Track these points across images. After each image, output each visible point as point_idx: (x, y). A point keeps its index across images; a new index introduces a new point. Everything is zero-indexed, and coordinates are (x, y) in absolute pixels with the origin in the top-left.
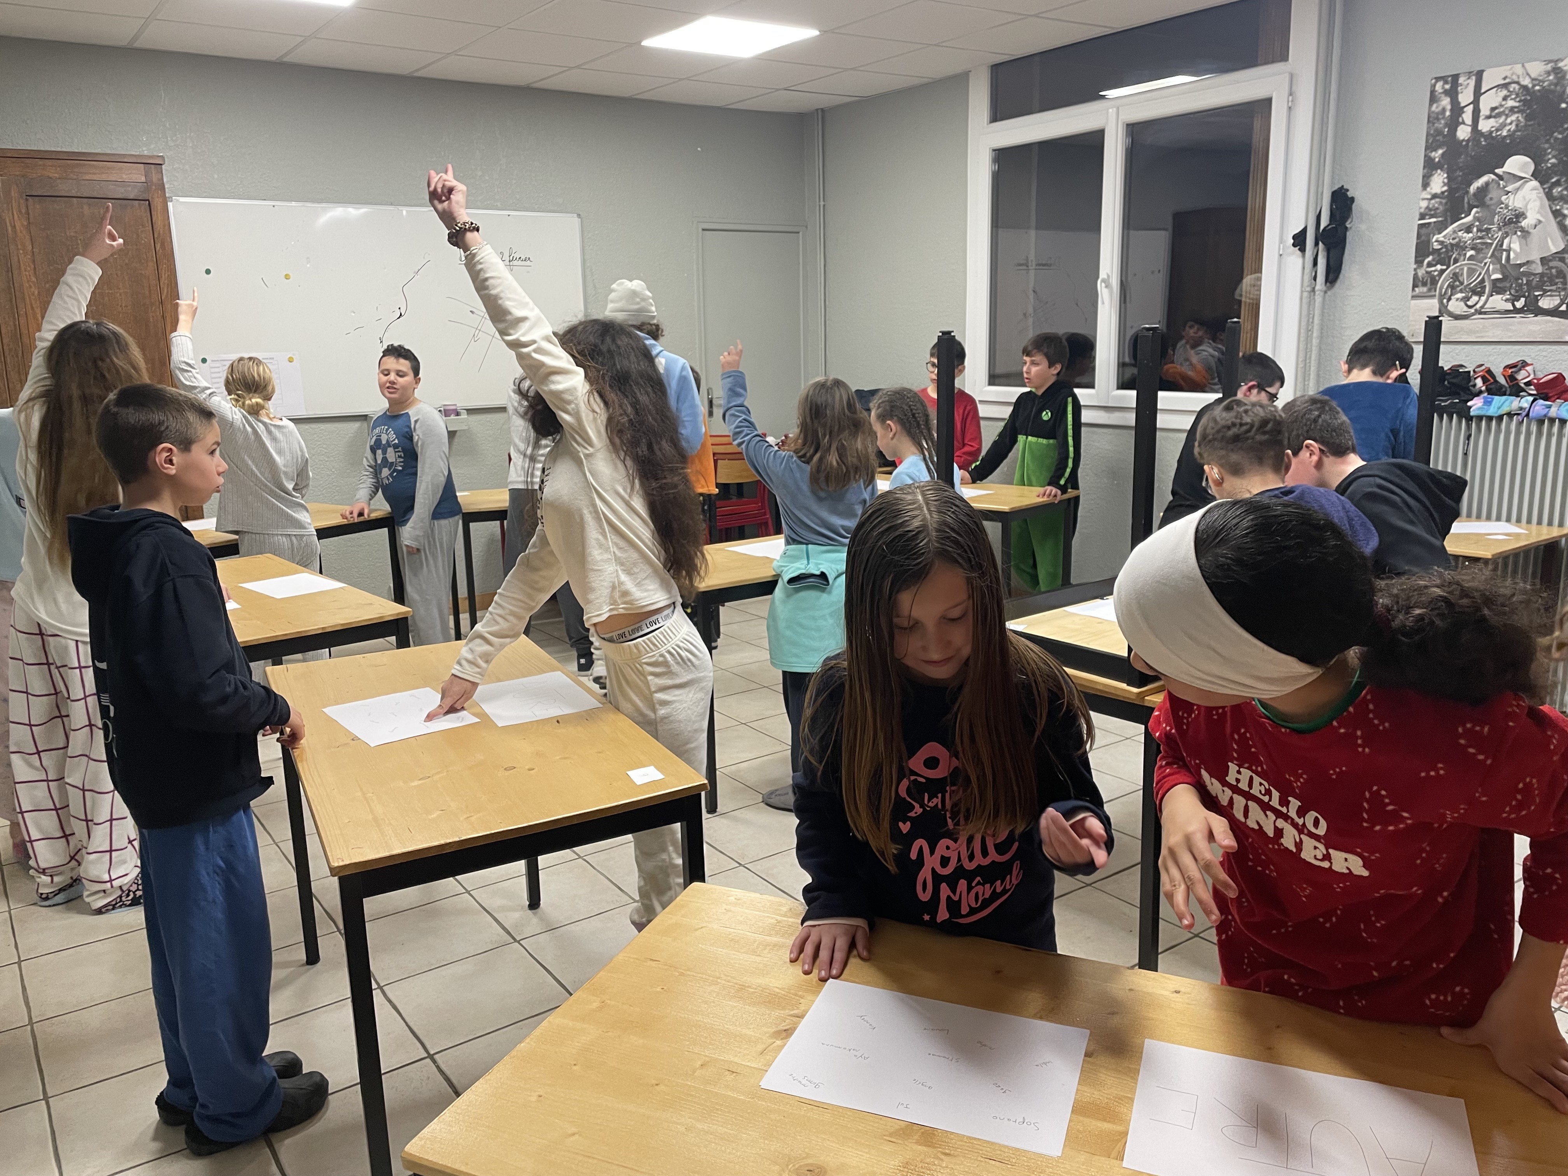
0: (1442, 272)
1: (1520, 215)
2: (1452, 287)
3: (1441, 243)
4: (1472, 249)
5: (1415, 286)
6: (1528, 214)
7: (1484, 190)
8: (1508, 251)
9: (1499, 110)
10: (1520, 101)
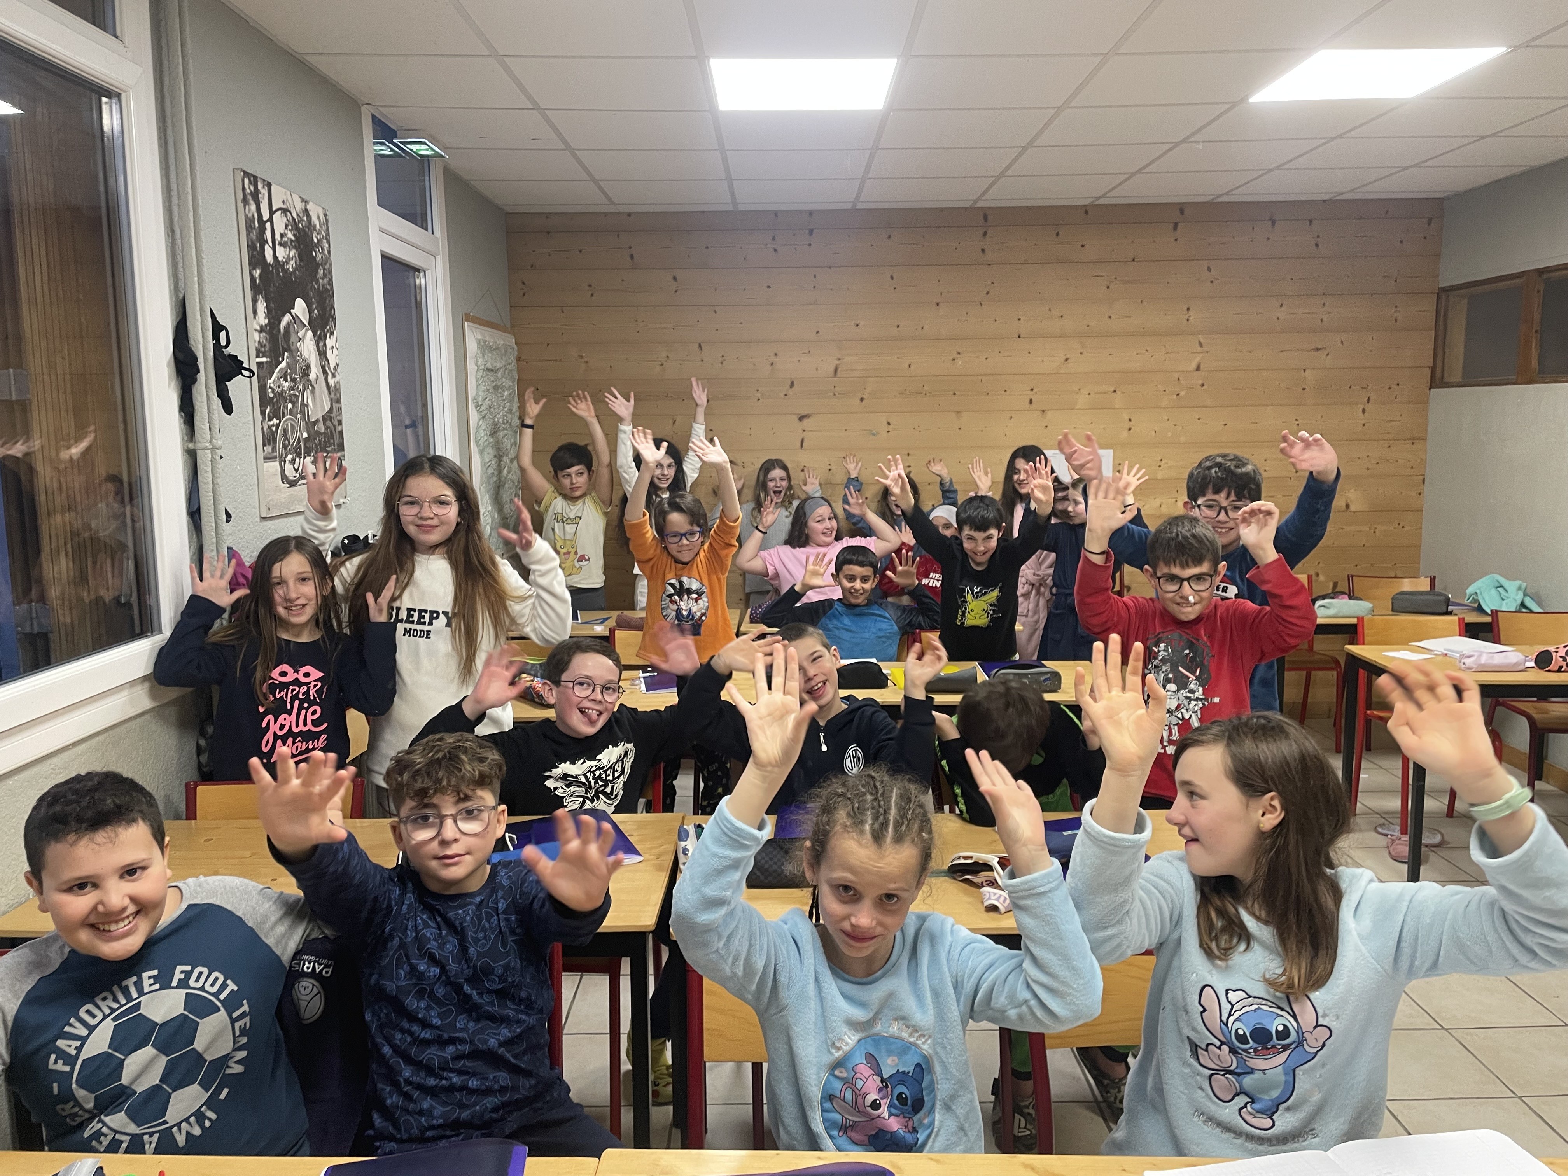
2: (284, 447)
6: (312, 366)
7: (287, 329)
8: (307, 406)
9: (285, 239)
10: (294, 235)
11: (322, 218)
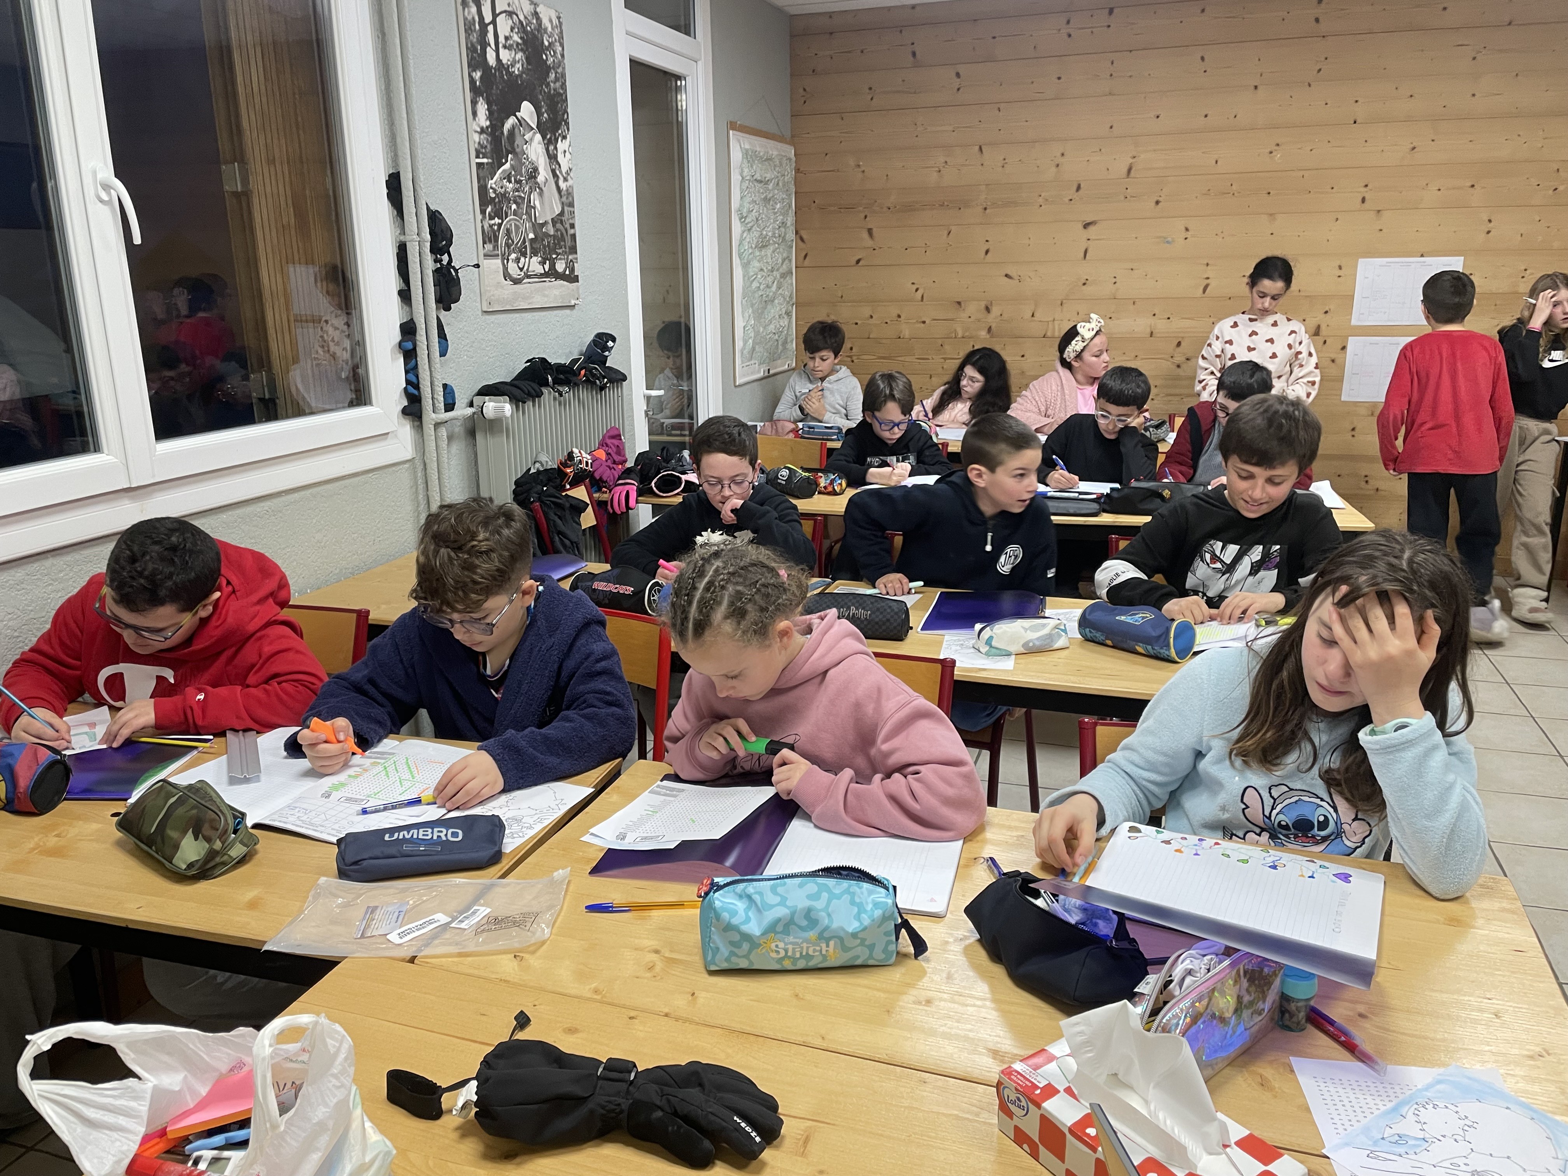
0: (500, 225)
1: (536, 170)
2: (508, 245)
3: (495, 191)
4: (515, 202)
5: (484, 243)
6: (540, 169)
7: (512, 132)
8: (534, 208)
9: (510, 42)
10: (521, 38)
11: (555, 21)
